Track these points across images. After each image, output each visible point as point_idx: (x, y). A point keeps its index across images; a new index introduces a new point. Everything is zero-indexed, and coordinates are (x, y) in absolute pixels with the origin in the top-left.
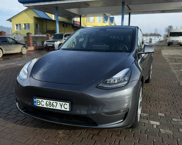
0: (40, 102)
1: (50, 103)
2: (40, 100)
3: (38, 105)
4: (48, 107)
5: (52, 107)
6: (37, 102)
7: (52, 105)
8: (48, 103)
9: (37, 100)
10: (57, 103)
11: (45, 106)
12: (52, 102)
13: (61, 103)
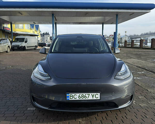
0: (73, 96)
1: (83, 95)
2: (73, 94)
3: (70, 99)
4: (81, 99)
5: (84, 99)
6: (70, 96)
7: (85, 96)
8: (80, 96)
9: (70, 95)
10: (89, 94)
11: (78, 99)
12: (84, 94)
13: (93, 94)
